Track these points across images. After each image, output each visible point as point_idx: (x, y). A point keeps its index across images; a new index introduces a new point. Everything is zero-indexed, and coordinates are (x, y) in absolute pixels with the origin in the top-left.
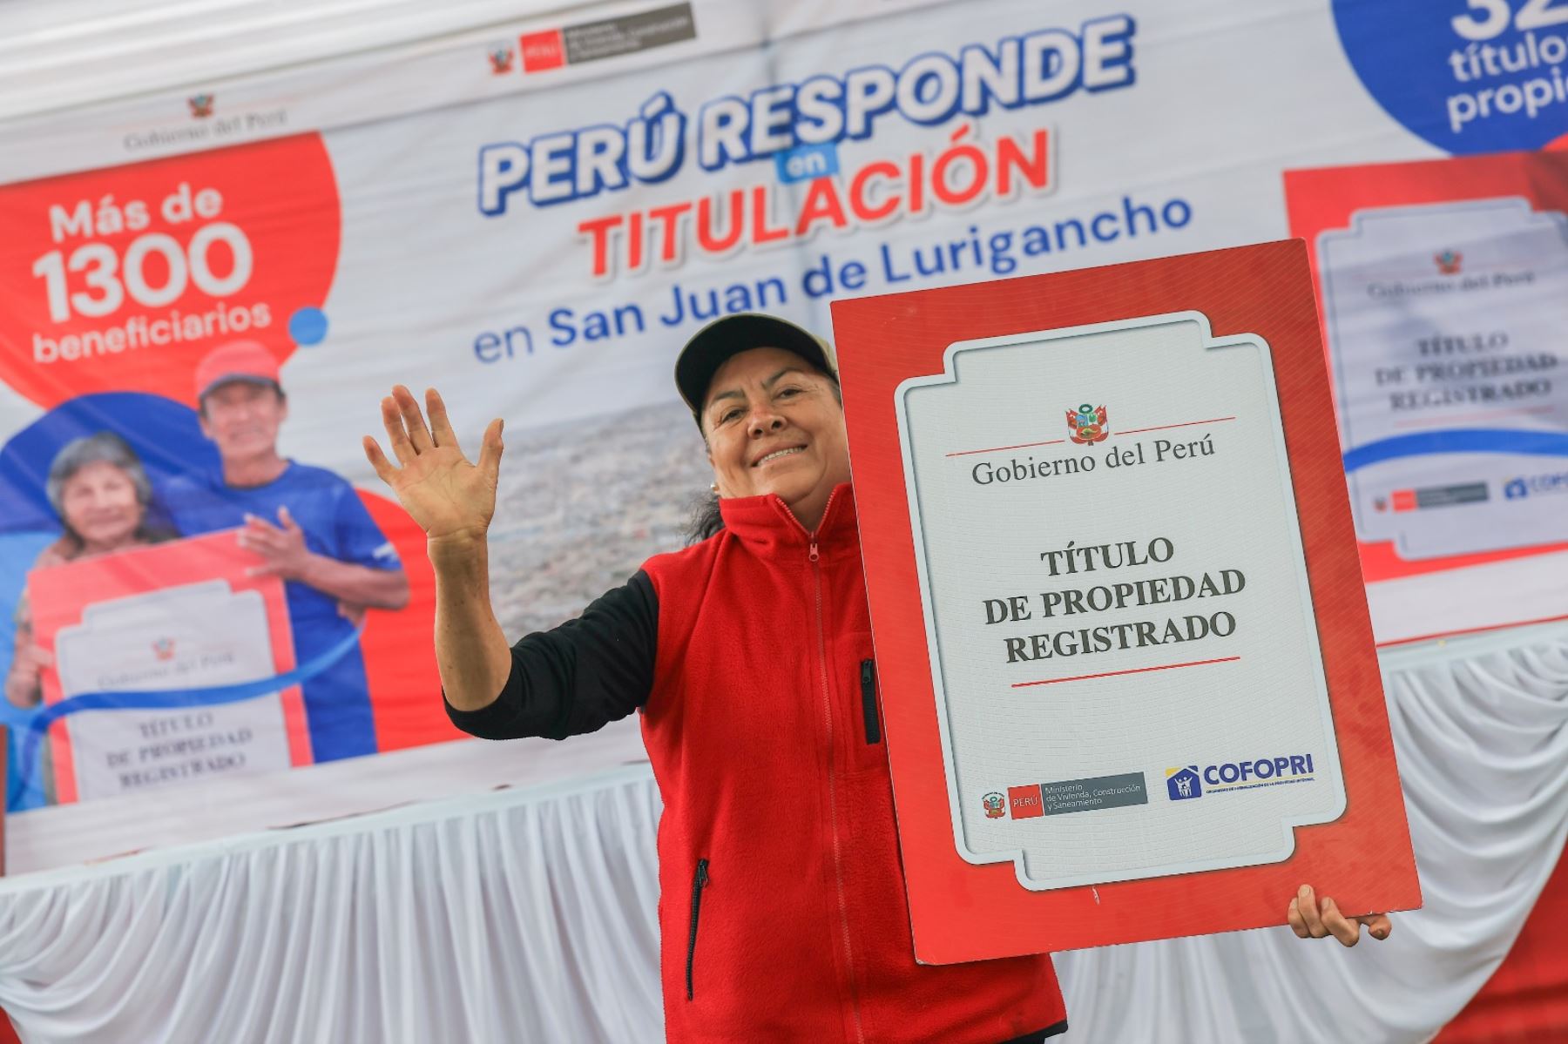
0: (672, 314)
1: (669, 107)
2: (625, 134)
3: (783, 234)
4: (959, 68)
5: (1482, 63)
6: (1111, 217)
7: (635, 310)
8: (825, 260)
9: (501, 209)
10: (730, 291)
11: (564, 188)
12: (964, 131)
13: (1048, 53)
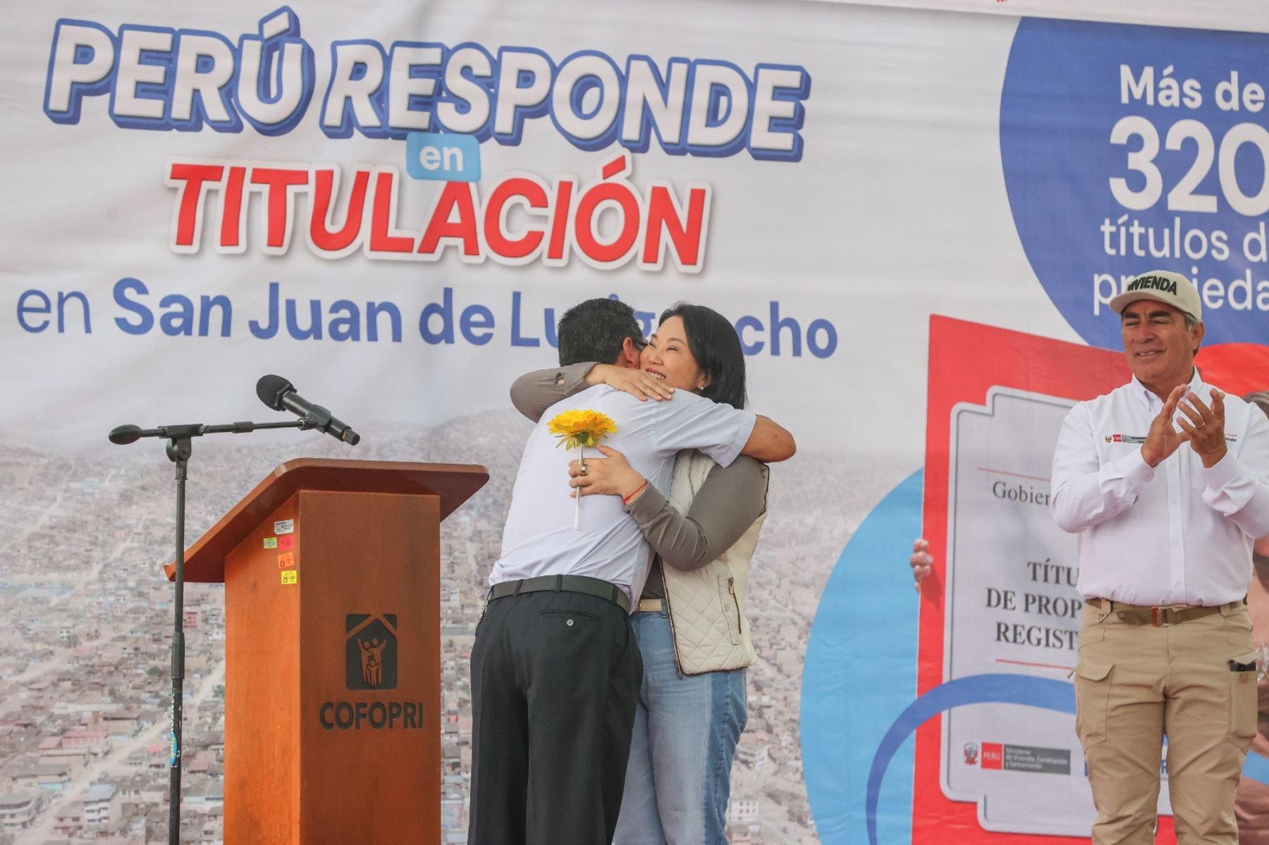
0: (264, 324)
1: (293, 32)
2: (237, 53)
3: (404, 245)
4: (623, 80)
5: (1130, 237)
6: (758, 326)
7: (224, 302)
8: (448, 293)
9: (70, 116)
10: (336, 308)
11: (153, 108)
12: (618, 165)
13: (718, 90)
